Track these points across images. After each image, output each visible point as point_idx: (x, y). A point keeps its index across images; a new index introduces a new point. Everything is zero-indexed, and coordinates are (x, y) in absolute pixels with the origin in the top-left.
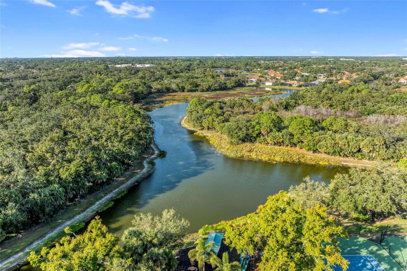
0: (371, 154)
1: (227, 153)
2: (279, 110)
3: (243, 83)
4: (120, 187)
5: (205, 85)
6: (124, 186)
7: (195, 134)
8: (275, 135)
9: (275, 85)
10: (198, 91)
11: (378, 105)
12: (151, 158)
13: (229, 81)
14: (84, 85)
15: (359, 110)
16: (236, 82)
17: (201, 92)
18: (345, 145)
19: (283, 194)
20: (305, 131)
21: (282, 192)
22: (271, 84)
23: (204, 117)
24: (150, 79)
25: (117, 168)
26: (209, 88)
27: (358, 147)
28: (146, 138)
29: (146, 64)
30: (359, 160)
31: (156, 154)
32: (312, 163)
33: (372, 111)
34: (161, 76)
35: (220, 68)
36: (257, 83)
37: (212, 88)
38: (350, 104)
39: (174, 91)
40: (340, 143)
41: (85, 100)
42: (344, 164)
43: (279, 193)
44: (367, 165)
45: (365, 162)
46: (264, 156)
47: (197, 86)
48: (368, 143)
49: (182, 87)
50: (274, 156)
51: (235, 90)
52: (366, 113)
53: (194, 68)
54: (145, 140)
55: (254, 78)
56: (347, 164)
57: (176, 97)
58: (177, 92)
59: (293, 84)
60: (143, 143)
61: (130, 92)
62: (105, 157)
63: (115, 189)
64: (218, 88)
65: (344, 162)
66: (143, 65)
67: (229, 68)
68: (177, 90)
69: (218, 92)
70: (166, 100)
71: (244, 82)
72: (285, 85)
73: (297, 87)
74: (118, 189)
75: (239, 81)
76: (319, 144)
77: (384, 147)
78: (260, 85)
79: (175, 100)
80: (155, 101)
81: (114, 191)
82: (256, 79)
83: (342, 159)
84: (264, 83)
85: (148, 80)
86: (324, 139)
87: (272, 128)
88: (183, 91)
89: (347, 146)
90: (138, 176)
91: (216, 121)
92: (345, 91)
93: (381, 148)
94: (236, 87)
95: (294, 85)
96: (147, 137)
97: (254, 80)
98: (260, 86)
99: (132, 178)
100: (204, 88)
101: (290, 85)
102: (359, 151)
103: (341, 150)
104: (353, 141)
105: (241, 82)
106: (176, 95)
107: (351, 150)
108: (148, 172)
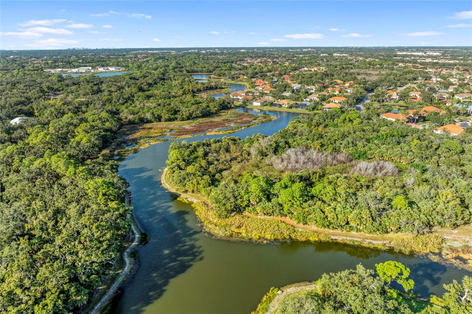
0: (359, 227)
1: (216, 232)
2: (269, 153)
3: (229, 105)
4: (102, 300)
5: (185, 111)
6: (106, 297)
7: (178, 199)
8: (265, 205)
9: (264, 106)
10: (177, 119)
11: (368, 146)
12: (131, 246)
13: (213, 103)
14: (38, 132)
15: (350, 151)
16: (221, 105)
17: (181, 121)
18: (333, 219)
19: (274, 293)
20: (295, 203)
21: (273, 289)
22: (259, 104)
23: (187, 179)
24: (118, 101)
25: (97, 281)
26: (190, 116)
27: (346, 220)
28: (125, 228)
29: (110, 66)
30: (348, 231)
31: (136, 240)
32: (302, 239)
33: (363, 153)
34: (131, 94)
35: (201, 72)
36: (244, 103)
37: (194, 115)
38: (341, 144)
39: (149, 121)
40: (329, 215)
41: (44, 163)
42: (333, 237)
43: (270, 291)
44: (355, 239)
45: (353, 234)
46: (254, 233)
47: (176, 112)
48: (355, 217)
49: (158, 115)
50: (264, 232)
51: (220, 115)
52: (357, 155)
53: (169, 76)
54: (124, 230)
55: (241, 96)
56: (336, 238)
57: (152, 131)
58: (153, 122)
59: (283, 104)
60: (122, 234)
61: (96, 137)
62: (83, 279)
63: (96, 304)
64: (200, 115)
65: (333, 235)
66: (106, 68)
67: (211, 72)
68: (153, 120)
69: (200, 120)
70: (141, 138)
71: (229, 103)
72: (275, 105)
73: (287, 108)
74: (100, 304)
75: (224, 103)
76: (309, 217)
77: (371, 219)
78: (247, 105)
79: (151, 137)
80: (128, 140)
81: (96, 308)
82: (243, 97)
83: (331, 231)
84: (251, 103)
85: (115, 102)
86: (313, 211)
87: (262, 197)
88: (160, 120)
89: (335, 219)
90: (120, 279)
91: (202, 184)
92: (337, 119)
93: (368, 220)
94: (221, 110)
95: (284, 106)
96: (126, 226)
97: (240, 98)
98: (248, 107)
99: (114, 283)
100: (184, 116)
101: (280, 106)
102: (348, 223)
103: (331, 223)
104: (341, 214)
105: (226, 103)
106: (151, 128)
107: (339, 223)
108: (130, 272)
